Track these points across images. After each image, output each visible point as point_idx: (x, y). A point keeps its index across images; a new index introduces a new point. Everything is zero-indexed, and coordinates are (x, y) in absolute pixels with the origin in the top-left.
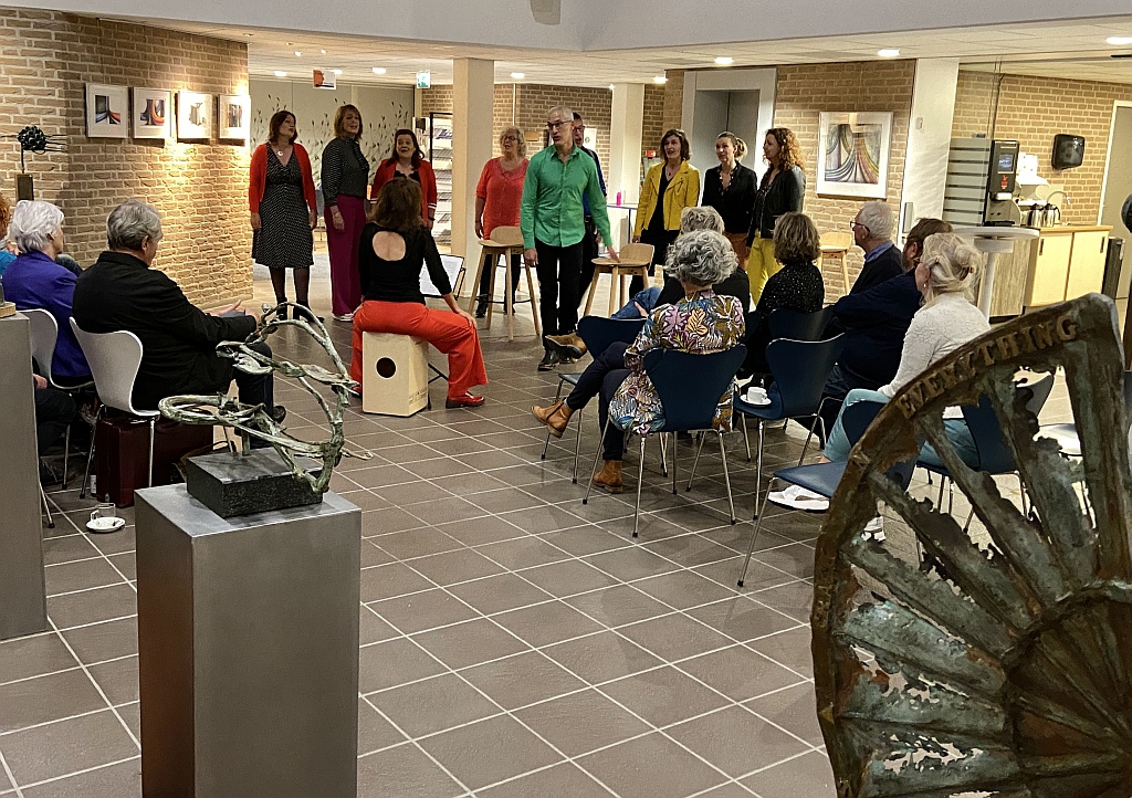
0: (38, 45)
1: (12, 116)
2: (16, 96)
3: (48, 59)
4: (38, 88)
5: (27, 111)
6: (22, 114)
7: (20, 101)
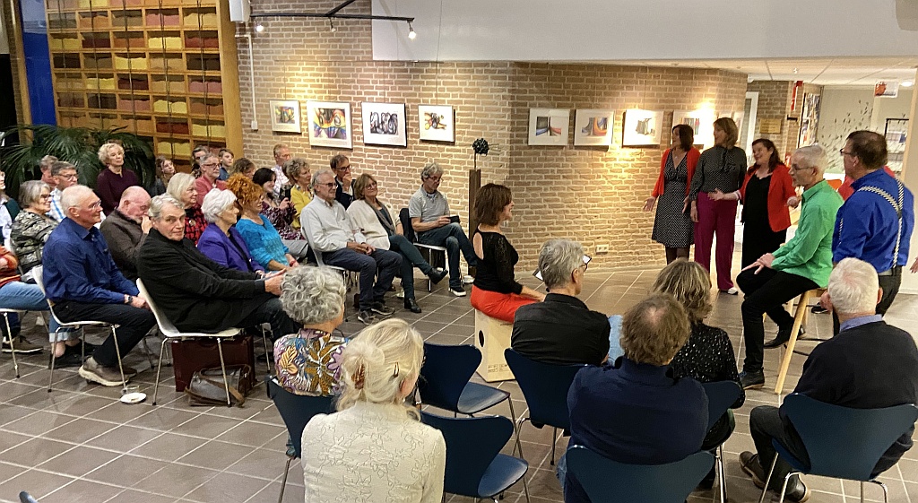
0: (499, 85)
6: (488, 130)
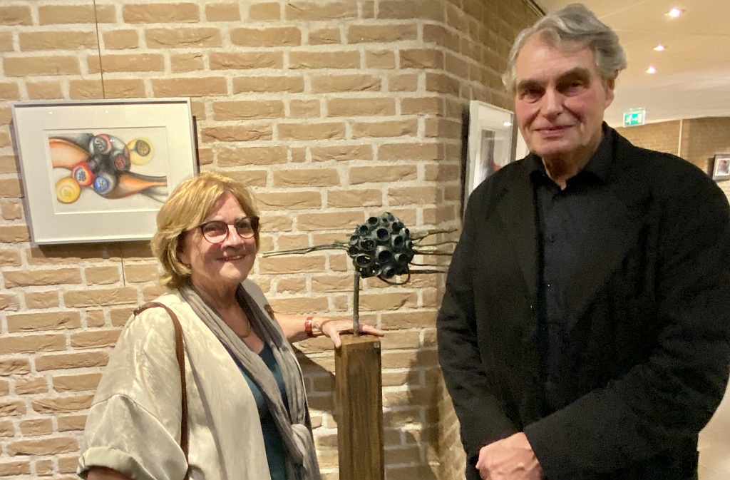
0: (386, 11)
1: (323, 192)
2: (334, 143)
3: (406, 45)
4: (381, 119)
5: (358, 177)
6: (345, 185)
7: (342, 155)
